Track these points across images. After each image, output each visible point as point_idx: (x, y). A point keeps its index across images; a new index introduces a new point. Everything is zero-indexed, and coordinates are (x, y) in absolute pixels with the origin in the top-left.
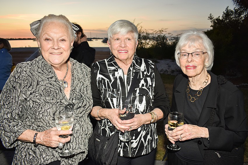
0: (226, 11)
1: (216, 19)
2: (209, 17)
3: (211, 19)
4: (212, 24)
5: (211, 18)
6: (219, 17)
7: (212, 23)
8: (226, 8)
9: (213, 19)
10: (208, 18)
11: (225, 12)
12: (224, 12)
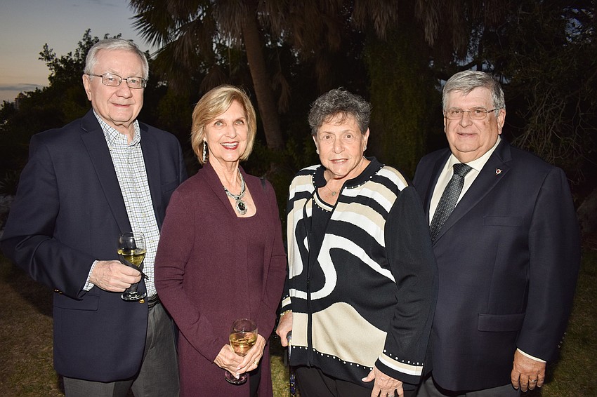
0: (84, 40)
1: (63, 61)
2: (41, 53)
3: (48, 58)
4: (50, 72)
5: (47, 55)
6: (70, 54)
7: (51, 69)
8: (85, 33)
9: (55, 58)
10: (40, 56)
11: (84, 43)
12: (80, 43)
